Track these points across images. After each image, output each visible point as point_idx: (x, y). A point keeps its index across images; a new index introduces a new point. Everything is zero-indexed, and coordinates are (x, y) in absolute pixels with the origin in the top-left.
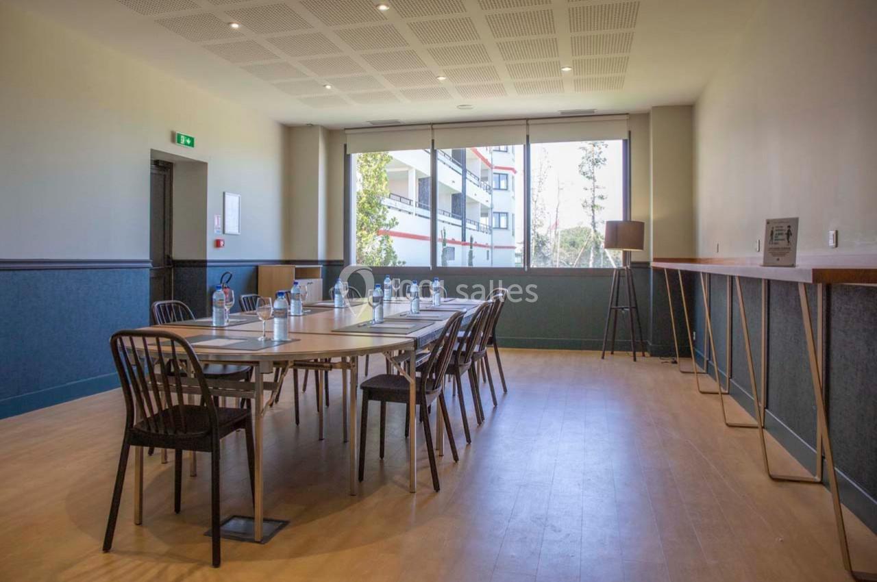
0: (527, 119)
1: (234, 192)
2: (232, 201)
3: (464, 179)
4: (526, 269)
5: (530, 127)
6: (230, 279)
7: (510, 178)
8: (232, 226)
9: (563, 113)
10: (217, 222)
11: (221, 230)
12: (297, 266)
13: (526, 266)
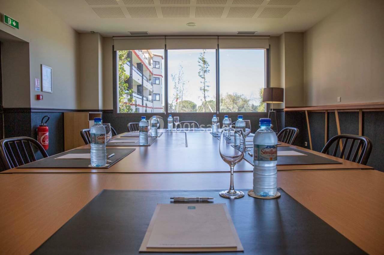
0: (218, 36)
1: (49, 66)
2: (47, 71)
3: (143, 78)
4: (218, 113)
5: (219, 40)
6: (48, 119)
7: (160, 80)
8: (47, 87)
9: (239, 33)
10: (37, 83)
11: (40, 89)
12: (90, 113)
13: (218, 112)
